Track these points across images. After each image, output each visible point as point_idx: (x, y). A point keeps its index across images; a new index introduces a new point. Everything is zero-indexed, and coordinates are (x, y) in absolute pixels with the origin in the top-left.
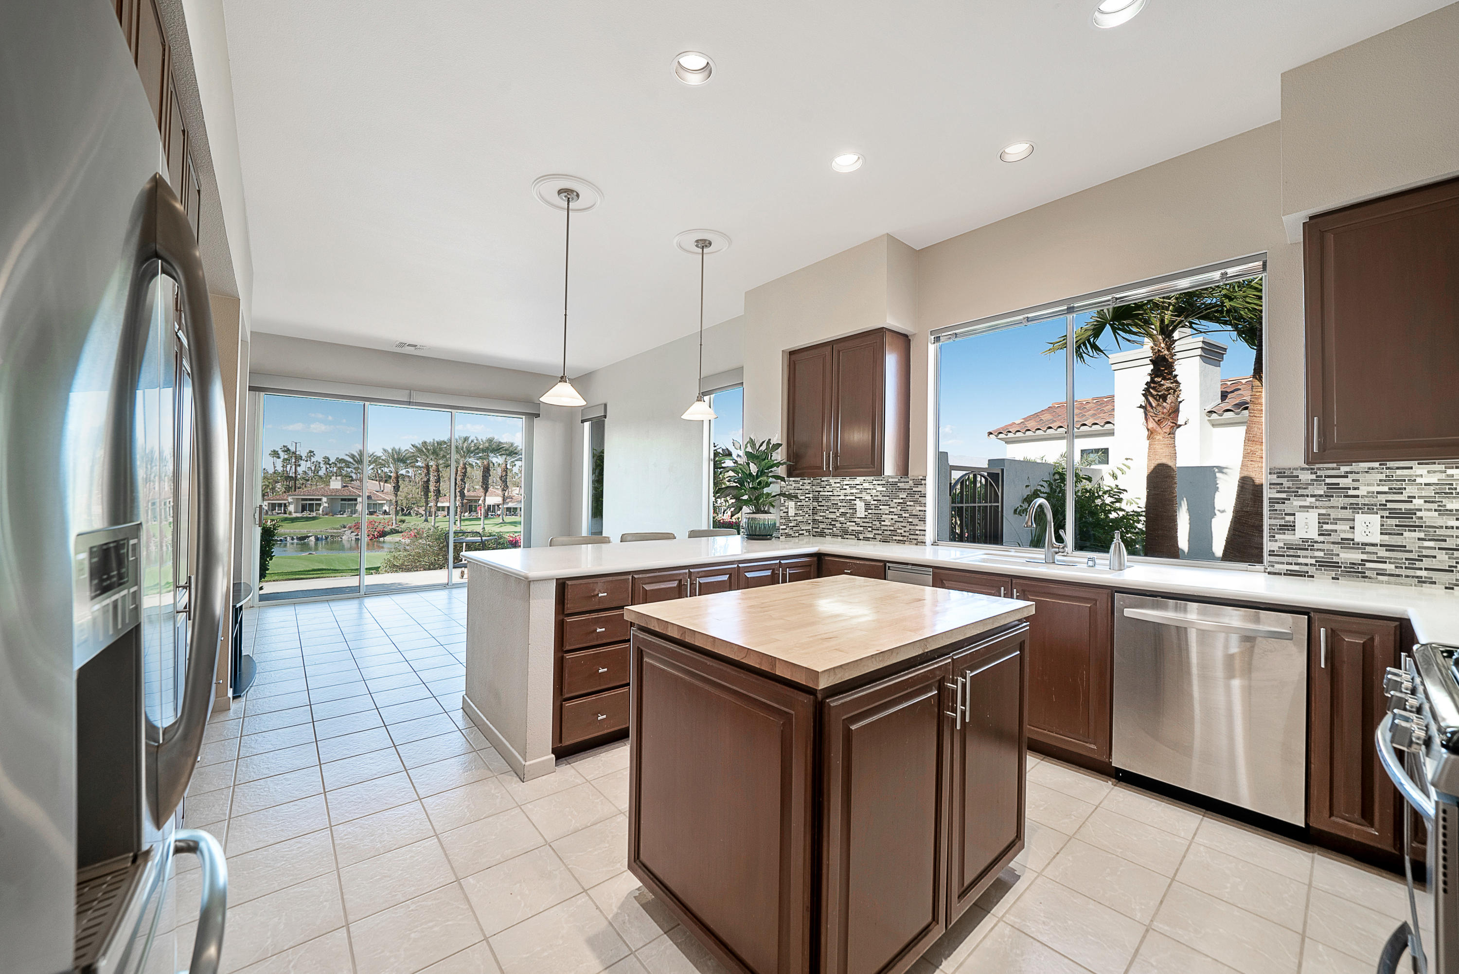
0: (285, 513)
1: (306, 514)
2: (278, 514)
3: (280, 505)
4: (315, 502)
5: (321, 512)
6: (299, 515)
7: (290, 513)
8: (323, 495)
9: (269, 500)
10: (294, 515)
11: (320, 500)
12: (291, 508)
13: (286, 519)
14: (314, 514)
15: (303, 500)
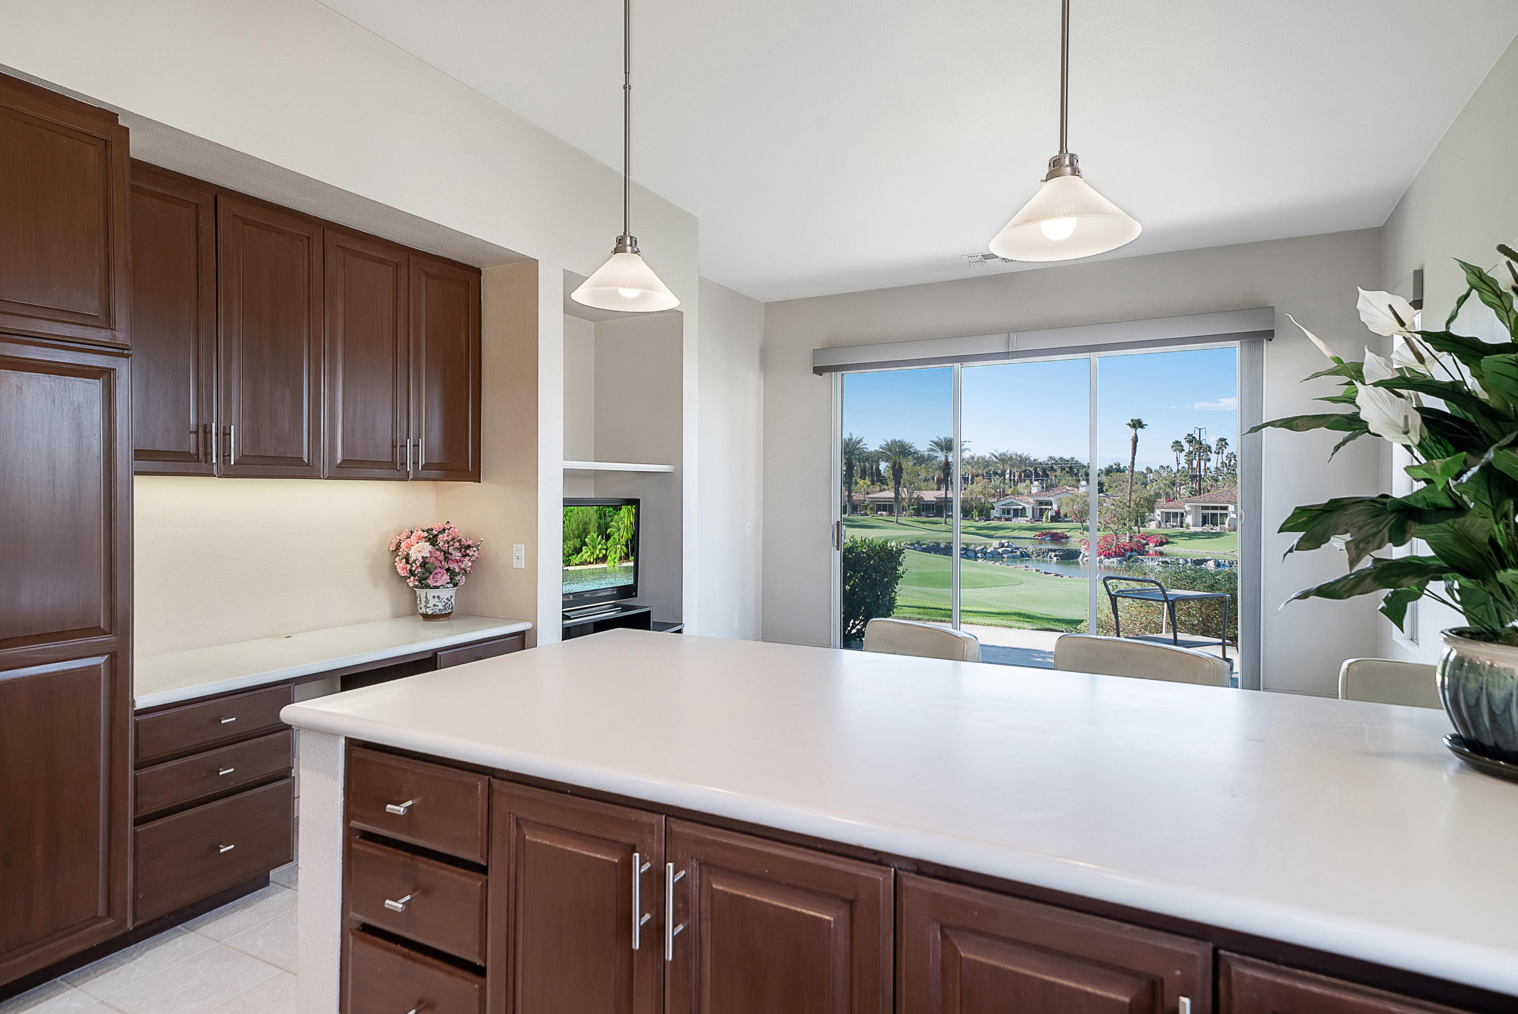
0: (1182, 527)
1: (1207, 528)
2: (1173, 527)
3: (1175, 515)
4: (1219, 512)
5: (1226, 526)
6: (1199, 529)
7: (1188, 527)
8: (1229, 502)
9: (1162, 508)
10: (1193, 529)
11: (1226, 508)
12: (1189, 519)
13: (1182, 535)
14: (1218, 529)
15: (1204, 508)
